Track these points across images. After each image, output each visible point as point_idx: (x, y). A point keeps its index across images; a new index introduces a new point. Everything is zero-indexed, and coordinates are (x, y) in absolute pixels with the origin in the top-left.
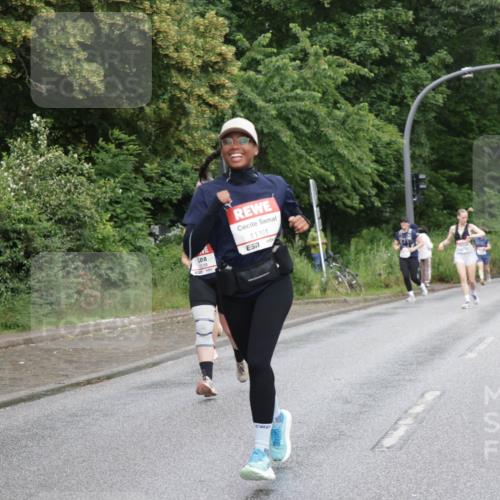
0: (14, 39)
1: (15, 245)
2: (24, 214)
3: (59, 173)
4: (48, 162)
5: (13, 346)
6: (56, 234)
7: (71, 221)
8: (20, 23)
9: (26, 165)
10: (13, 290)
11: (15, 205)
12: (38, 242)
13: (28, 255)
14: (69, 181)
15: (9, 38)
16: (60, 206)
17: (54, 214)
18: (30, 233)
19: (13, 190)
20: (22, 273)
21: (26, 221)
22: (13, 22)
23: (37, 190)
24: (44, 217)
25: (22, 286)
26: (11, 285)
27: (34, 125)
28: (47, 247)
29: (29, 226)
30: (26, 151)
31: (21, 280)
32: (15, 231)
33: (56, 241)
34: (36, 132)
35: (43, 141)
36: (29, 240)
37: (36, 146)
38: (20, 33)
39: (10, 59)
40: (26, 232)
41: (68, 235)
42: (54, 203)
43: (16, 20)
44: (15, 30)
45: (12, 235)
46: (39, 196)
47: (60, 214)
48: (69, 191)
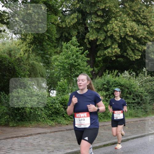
0: (142, 50)
1: (138, 98)
2: (141, 91)
3: (150, 81)
4: (147, 79)
5: (137, 121)
6: (148, 96)
7: (152, 92)
8: (143, 46)
9: (142, 79)
10: (137, 108)
11: (139, 89)
12: (144, 98)
13: (141, 100)
14: (152, 83)
15: (140, 50)
16: (149, 89)
17: (148, 91)
18: (142, 95)
19: (139, 85)
20: (140, 104)
21: (141, 93)
22: (142, 46)
23: (144, 85)
24: (145, 92)
25: (140, 108)
26: (137, 107)
27: (144, 70)
28: (146, 99)
29: (142, 94)
30: (142, 76)
31: (139, 106)
32: (139, 95)
33: (148, 98)
34: (144, 72)
35: (146, 74)
36: (142, 97)
37: (144, 75)
38: (143, 48)
39: (140, 54)
40: (141, 95)
41: (151, 96)
42: (148, 88)
43: (142, 45)
44: (142, 48)
45: (138, 96)
46: (145, 87)
47: (149, 91)
48: (152, 86)
